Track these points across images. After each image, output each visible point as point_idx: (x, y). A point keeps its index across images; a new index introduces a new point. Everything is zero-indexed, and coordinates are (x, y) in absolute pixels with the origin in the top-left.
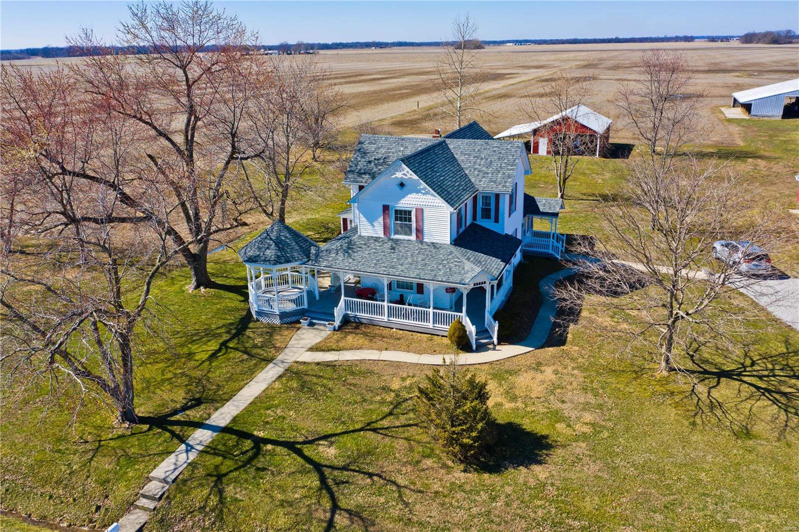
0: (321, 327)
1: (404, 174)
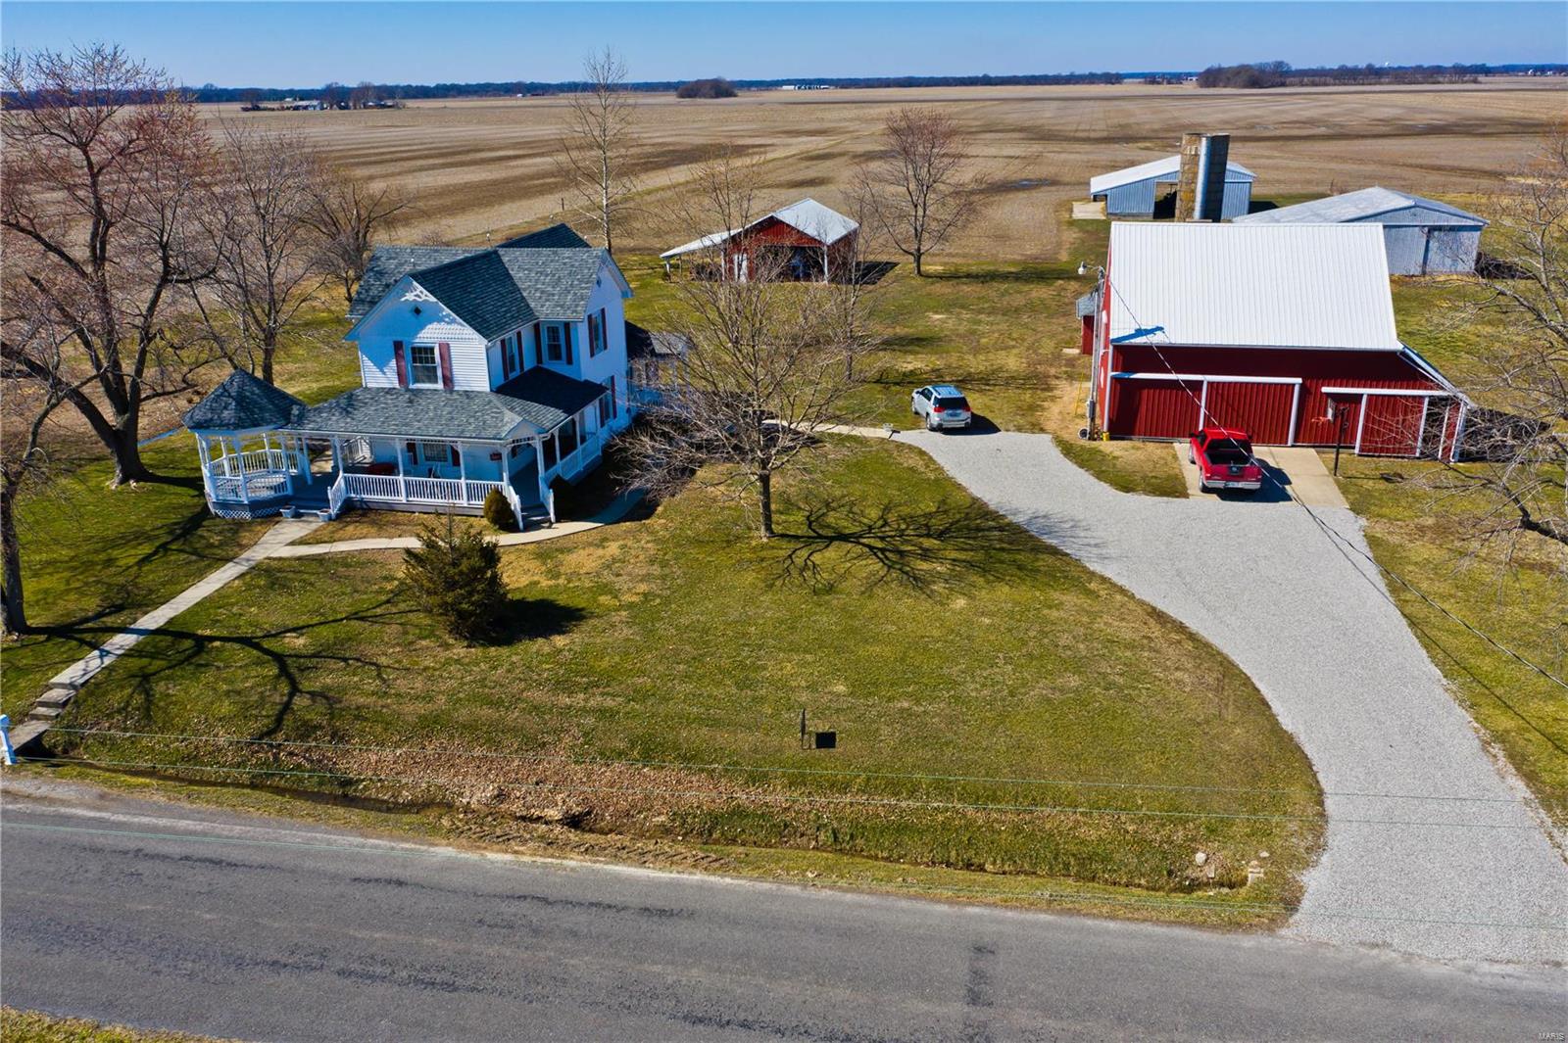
0: (311, 519)
1: (417, 296)
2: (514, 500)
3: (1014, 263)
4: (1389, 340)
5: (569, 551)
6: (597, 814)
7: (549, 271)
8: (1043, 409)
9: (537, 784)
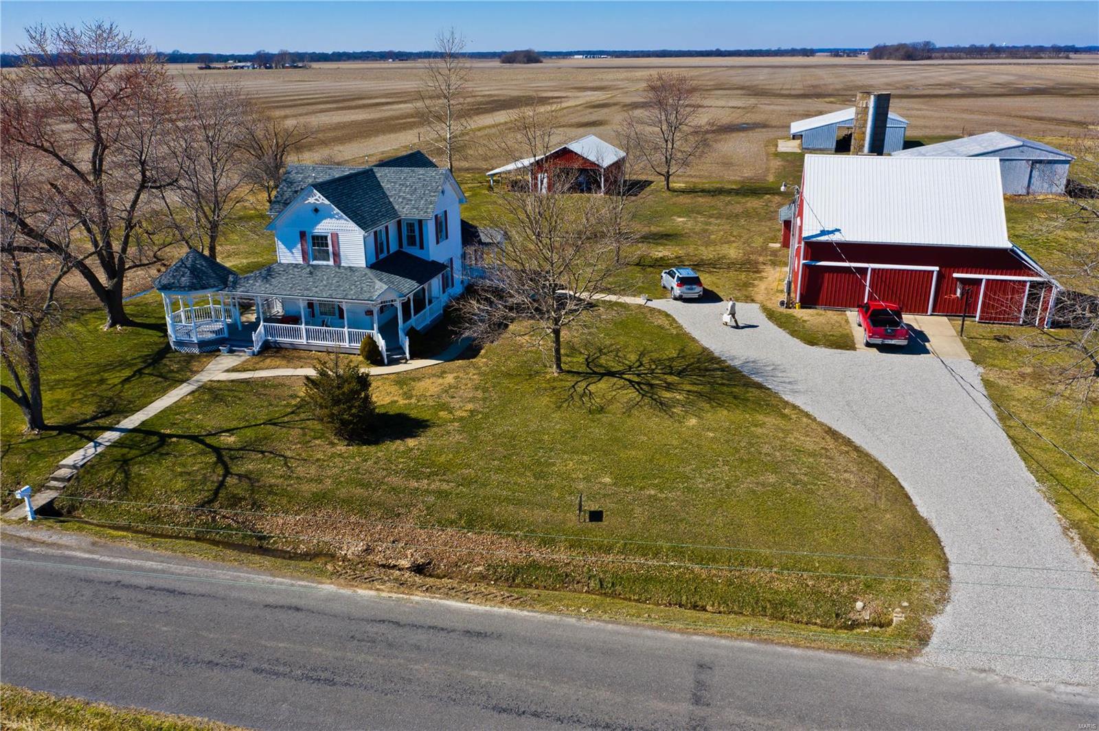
0: (241, 354)
1: (316, 200)
2: (381, 343)
3: (735, 182)
4: (1003, 241)
5: (419, 380)
6: (435, 564)
7: (408, 183)
8: (754, 286)
9: (394, 542)
